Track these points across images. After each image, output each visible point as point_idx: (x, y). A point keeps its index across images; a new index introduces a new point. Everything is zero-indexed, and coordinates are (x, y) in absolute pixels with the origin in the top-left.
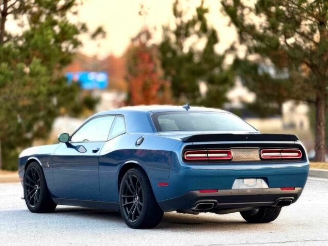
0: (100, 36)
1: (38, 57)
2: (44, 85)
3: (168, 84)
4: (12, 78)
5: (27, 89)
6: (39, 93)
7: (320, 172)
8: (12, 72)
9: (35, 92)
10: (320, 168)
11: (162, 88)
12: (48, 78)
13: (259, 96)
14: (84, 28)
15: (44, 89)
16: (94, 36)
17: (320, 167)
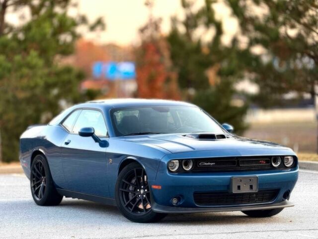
0: (98, 28)
1: (36, 49)
2: (41, 78)
3: (174, 76)
4: (9, 71)
5: (25, 82)
6: (36, 86)
7: (310, 164)
8: (9, 65)
9: (32, 84)
10: (313, 161)
11: (168, 80)
12: (46, 71)
13: (262, 88)
14: (84, 20)
15: (41, 82)
16: (92, 28)
17: (312, 159)
